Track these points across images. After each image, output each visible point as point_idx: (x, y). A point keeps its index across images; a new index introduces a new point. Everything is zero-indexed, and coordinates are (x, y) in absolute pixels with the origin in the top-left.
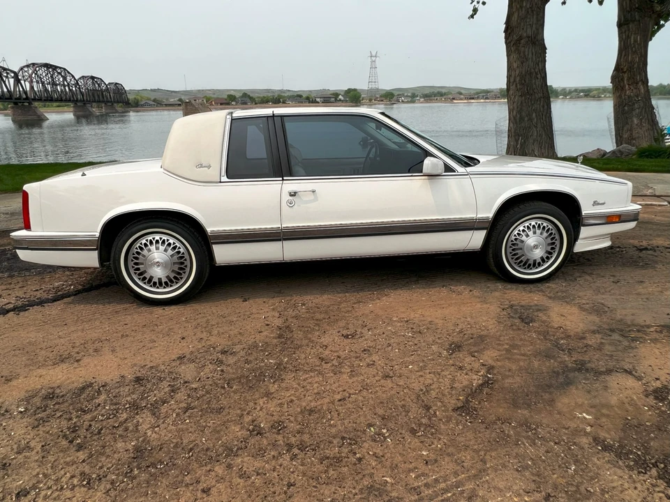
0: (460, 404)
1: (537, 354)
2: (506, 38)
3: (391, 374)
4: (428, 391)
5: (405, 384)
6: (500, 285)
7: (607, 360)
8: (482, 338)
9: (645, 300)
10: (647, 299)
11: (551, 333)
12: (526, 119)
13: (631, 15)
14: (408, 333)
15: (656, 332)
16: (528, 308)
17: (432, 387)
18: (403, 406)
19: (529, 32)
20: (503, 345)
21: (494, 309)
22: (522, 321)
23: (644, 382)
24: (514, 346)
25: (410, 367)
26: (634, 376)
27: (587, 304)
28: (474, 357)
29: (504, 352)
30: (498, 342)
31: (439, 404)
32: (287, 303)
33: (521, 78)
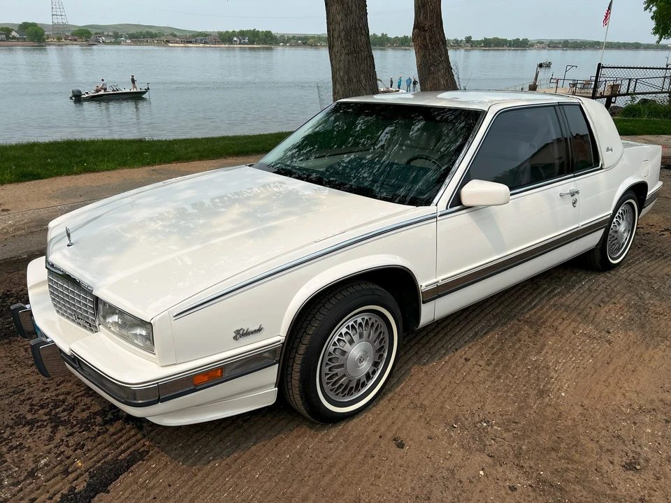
32: (463, 427)
33: (348, 33)
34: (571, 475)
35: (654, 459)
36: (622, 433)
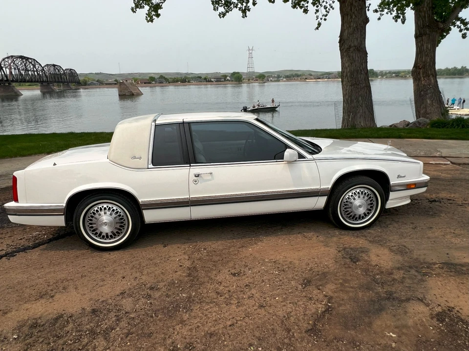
0: (310, 327)
1: (361, 287)
2: (340, 47)
3: (265, 305)
4: (289, 318)
5: (274, 312)
6: (337, 232)
7: (406, 291)
8: (324, 274)
9: (433, 242)
10: (434, 241)
11: (370, 270)
12: (355, 101)
13: (424, 30)
14: (276, 271)
15: (440, 268)
16: (355, 249)
17: (292, 314)
18: (273, 329)
19: (356, 43)
20: (339, 280)
21: (333, 251)
22: (352, 261)
23: (430, 307)
24: (346, 281)
25: (277, 298)
26: (424, 303)
27: (395, 246)
28: (319, 290)
29: (339, 286)
30: (336, 278)
31: (296, 327)
32: (194, 248)
33: (351, 74)
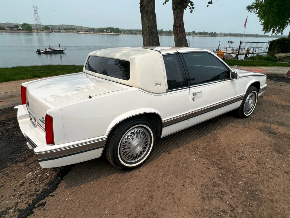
2: (141, 10)
32: (189, 149)
33: (149, 28)
34: (222, 161)
35: (248, 157)
36: (239, 150)
